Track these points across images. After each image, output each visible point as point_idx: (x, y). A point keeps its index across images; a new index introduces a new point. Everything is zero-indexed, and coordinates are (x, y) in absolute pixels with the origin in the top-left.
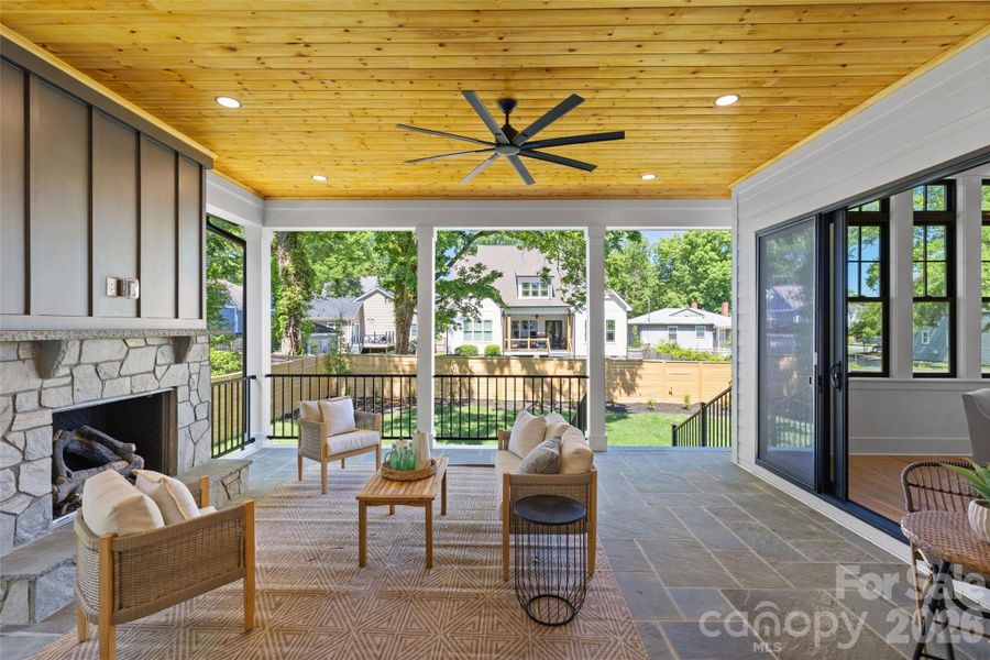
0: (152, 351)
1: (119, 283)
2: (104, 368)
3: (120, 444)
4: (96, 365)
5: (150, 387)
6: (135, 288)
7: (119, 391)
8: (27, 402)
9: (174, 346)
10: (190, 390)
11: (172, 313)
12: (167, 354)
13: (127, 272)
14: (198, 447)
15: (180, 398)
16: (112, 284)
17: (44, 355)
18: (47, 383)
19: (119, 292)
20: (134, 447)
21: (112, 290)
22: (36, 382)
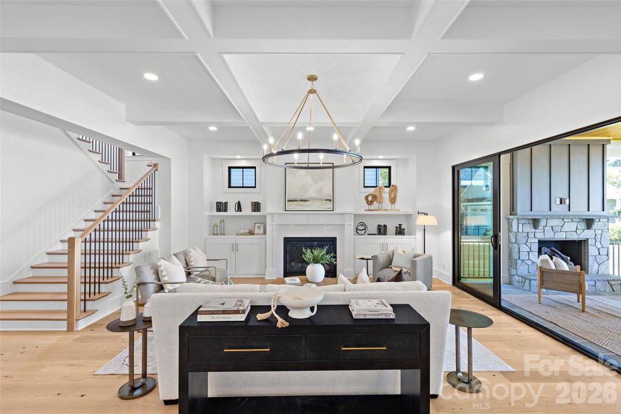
0: (575, 224)
1: (561, 199)
2: (554, 228)
3: (564, 256)
4: (552, 227)
5: (575, 237)
6: (567, 201)
7: (561, 236)
8: (531, 235)
9: (586, 223)
10: (596, 241)
11: (587, 209)
12: (583, 225)
13: (565, 195)
14: (601, 266)
15: (590, 243)
16: (558, 201)
17: (535, 223)
18: (537, 231)
19: (561, 203)
20: (569, 258)
21: (558, 202)
22: (533, 230)
